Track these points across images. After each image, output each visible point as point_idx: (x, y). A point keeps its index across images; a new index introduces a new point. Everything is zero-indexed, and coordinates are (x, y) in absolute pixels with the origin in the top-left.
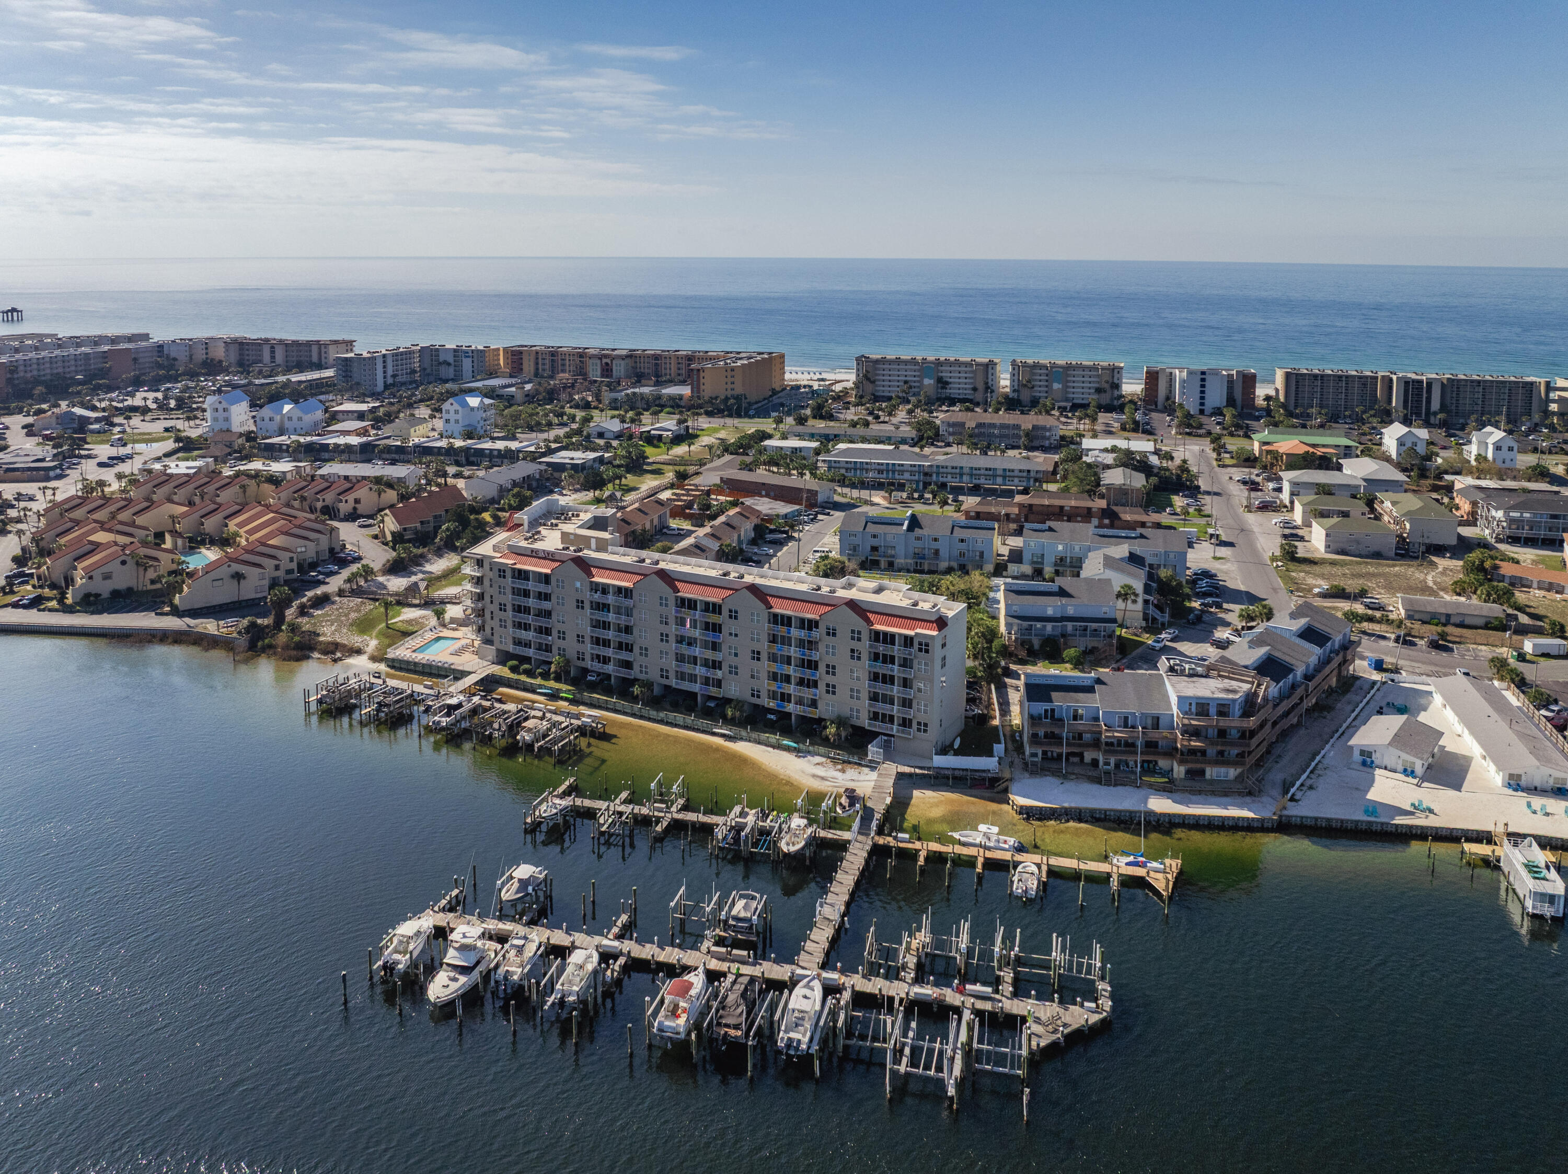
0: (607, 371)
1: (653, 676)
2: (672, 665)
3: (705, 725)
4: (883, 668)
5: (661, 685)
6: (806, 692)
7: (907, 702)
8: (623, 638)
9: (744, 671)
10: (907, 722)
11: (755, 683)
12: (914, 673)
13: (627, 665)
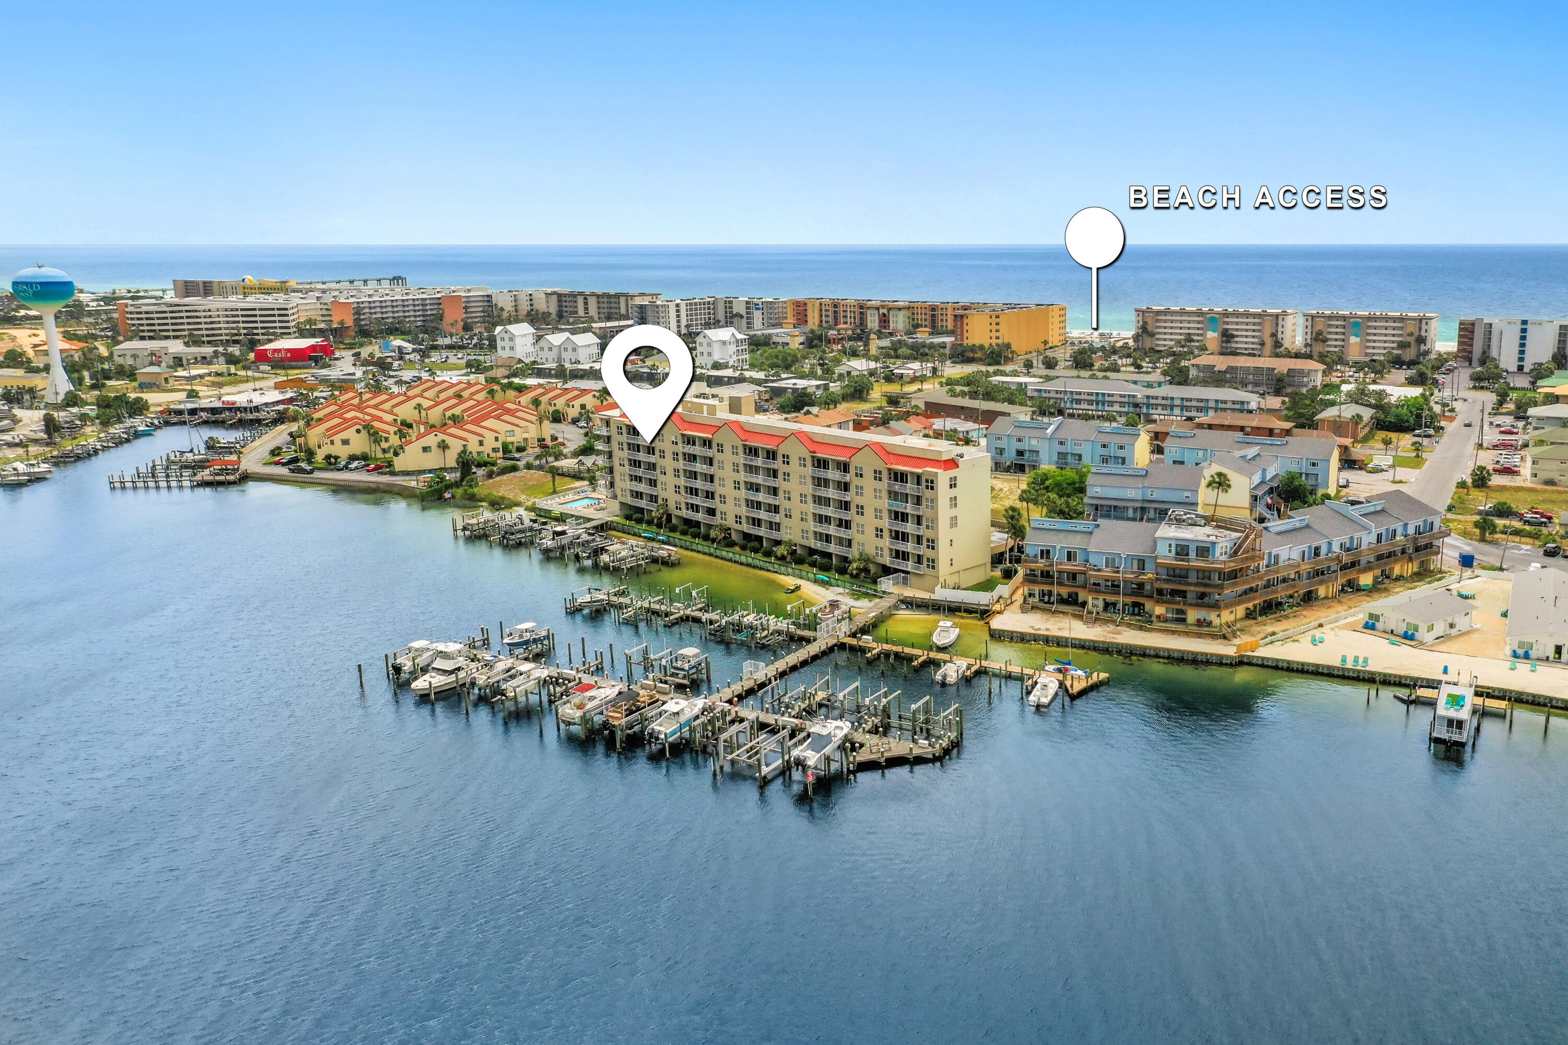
0: (884, 321)
1: (730, 522)
2: (743, 511)
3: (762, 563)
4: (900, 507)
5: (736, 530)
6: (843, 533)
7: (919, 539)
8: (708, 486)
9: (796, 515)
10: (919, 559)
11: (804, 525)
12: (923, 510)
13: (712, 512)
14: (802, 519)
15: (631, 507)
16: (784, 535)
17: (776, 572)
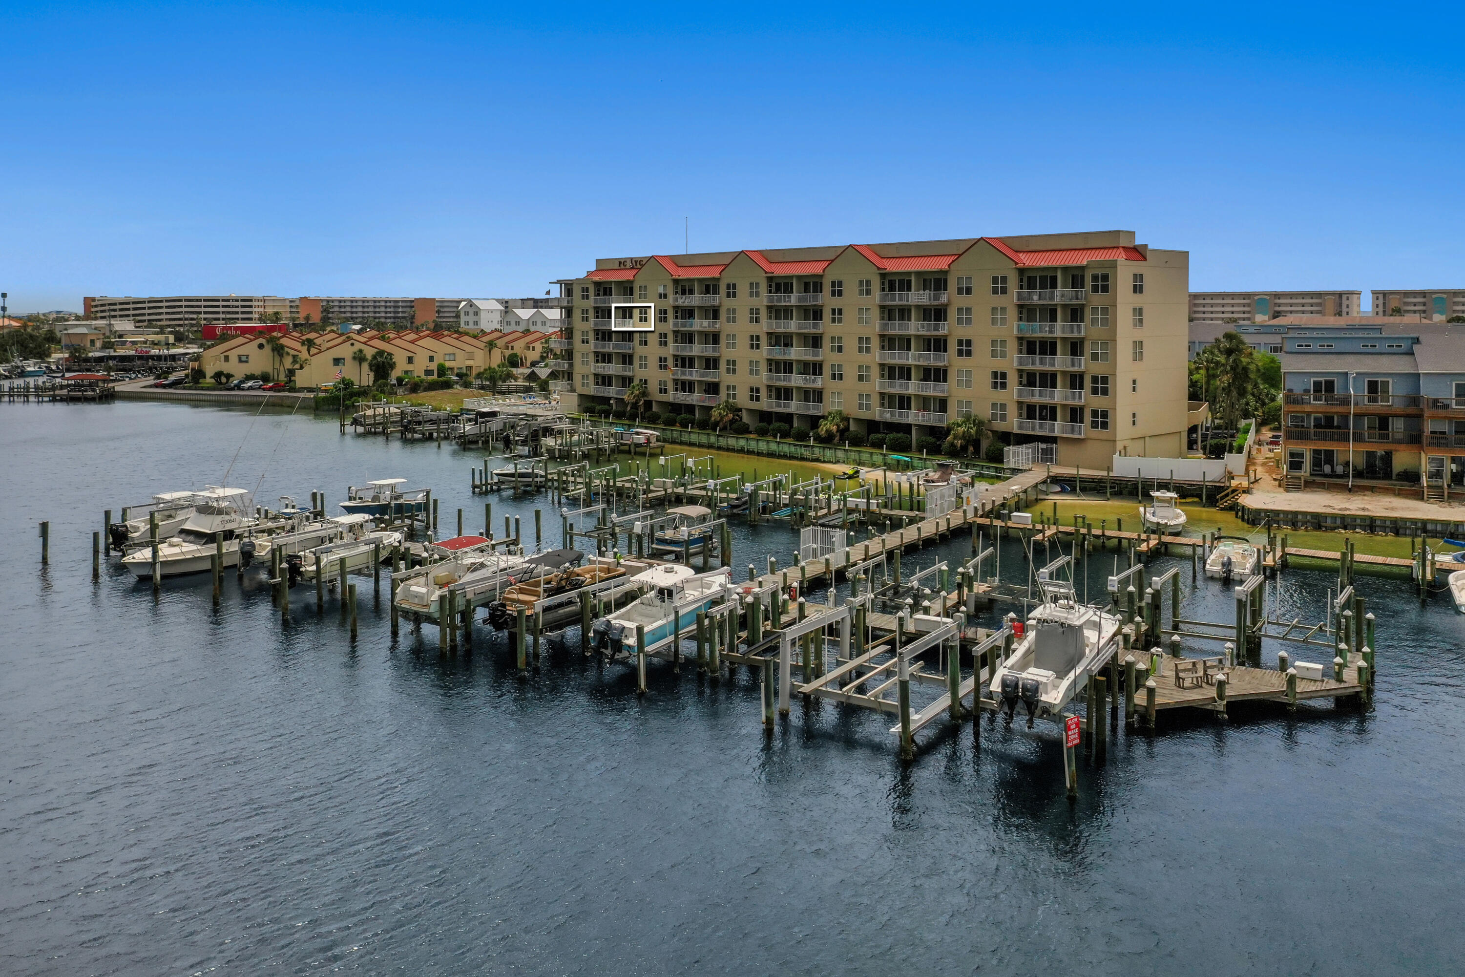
1: (743, 400)
2: (763, 378)
3: (793, 449)
4: (1039, 330)
5: (751, 411)
6: (932, 390)
7: (1076, 381)
8: (709, 351)
9: (850, 373)
10: (1075, 414)
11: (864, 387)
12: (1084, 330)
13: (713, 388)
14: (861, 378)
15: (593, 398)
16: (831, 405)
17: (817, 460)
